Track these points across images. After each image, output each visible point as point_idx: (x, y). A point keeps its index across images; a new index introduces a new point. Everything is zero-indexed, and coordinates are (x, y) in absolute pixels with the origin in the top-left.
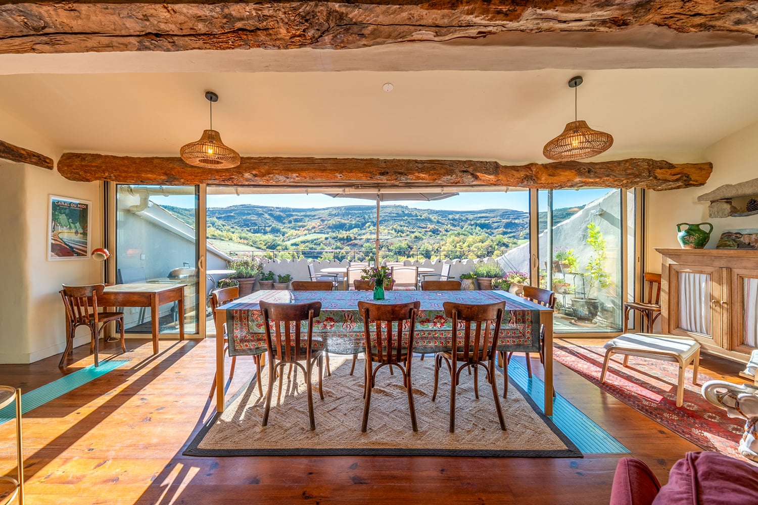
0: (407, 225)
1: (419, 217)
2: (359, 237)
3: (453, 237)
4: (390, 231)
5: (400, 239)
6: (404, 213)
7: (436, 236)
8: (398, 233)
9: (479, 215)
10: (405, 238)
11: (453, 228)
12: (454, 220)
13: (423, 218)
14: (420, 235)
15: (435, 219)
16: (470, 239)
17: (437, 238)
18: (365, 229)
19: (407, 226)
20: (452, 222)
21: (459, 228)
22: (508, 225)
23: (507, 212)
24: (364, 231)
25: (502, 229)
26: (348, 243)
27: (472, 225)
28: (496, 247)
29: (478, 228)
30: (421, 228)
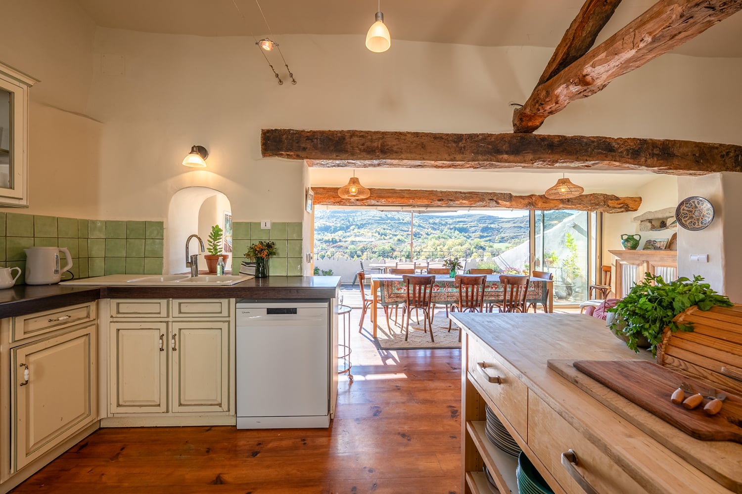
0: (389, 228)
1: (401, 221)
2: (344, 240)
3: (434, 240)
4: (374, 234)
5: (384, 241)
6: (387, 217)
7: (417, 239)
8: (381, 236)
9: (458, 220)
10: (389, 241)
11: (433, 232)
12: (434, 224)
13: (405, 221)
14: (403, 238)
15: (417, 222)
16: (450, 242)
17: (419, 241)
18: (350, 232)
19: (390, 230)
20: (432, 225)
21: (439, 231)
22: (485, 230)
23: (484, 217)
24: (348, 234)
25: (479, 233)
26: (333, 245)
27: (451, 229)
28: (474, 250)
29: (457, 232)
30: (403, 231)
